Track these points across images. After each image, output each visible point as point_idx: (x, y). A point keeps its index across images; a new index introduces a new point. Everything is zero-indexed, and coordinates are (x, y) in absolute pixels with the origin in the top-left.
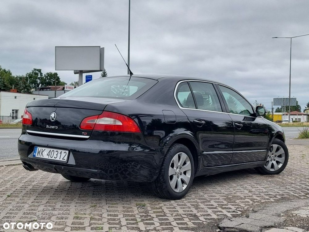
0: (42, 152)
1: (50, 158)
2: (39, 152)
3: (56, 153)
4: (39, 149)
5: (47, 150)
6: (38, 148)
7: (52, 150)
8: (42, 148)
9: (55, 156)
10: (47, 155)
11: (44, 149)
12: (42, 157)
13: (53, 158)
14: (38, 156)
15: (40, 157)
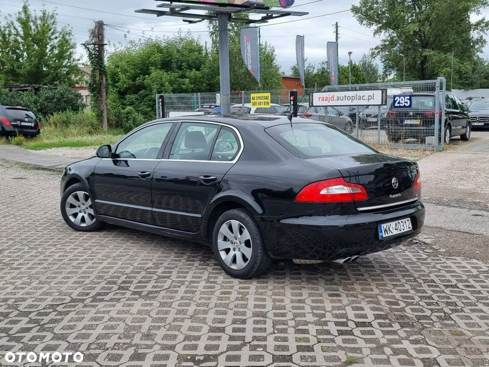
0: (389, 229)
1: (400, 232)
2: (386, 231)
3: (402, 224)
4: (384, 226)
5: (393, 224)
6: (382, 225)
7: (397, 222)
8: (387, 224)
9: (402, 228)
10: (396, 229)
11: (389, 224)
12: (391, 234)
13: (402, 231)
14: (387, 235)
15: (389, 235)
